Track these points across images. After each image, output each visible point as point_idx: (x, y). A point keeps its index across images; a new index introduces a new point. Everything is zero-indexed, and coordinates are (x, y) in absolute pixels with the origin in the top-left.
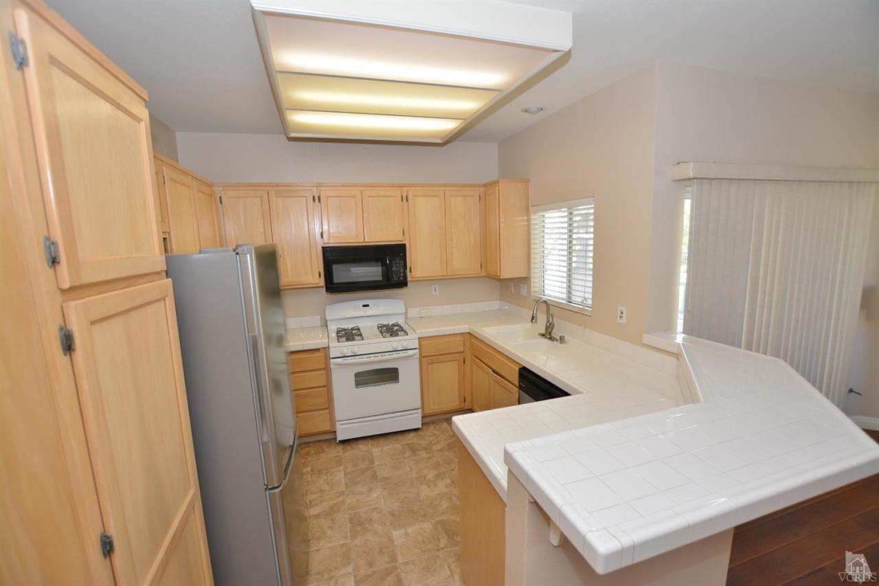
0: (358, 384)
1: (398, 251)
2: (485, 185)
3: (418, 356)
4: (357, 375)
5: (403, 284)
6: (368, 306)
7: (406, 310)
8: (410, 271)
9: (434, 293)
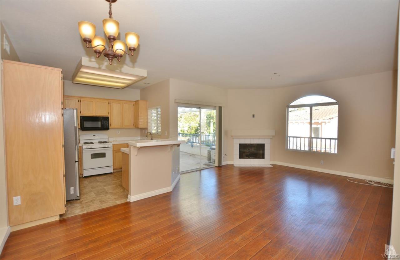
0: (92, 158)
1: (107, 119)
2: (135, 101)
3: (112, 149)
4: (92, 155)
5: (107, 129)
6: (95, 136)
7: (108, 138)
8: (110, 125)
9: (118, 133)
